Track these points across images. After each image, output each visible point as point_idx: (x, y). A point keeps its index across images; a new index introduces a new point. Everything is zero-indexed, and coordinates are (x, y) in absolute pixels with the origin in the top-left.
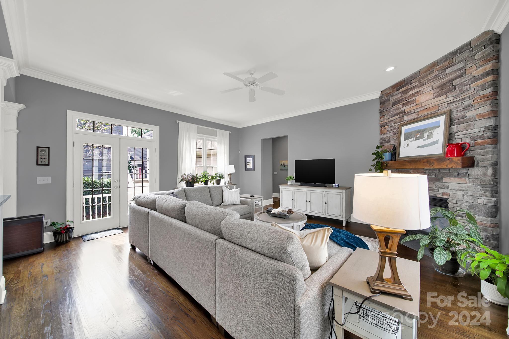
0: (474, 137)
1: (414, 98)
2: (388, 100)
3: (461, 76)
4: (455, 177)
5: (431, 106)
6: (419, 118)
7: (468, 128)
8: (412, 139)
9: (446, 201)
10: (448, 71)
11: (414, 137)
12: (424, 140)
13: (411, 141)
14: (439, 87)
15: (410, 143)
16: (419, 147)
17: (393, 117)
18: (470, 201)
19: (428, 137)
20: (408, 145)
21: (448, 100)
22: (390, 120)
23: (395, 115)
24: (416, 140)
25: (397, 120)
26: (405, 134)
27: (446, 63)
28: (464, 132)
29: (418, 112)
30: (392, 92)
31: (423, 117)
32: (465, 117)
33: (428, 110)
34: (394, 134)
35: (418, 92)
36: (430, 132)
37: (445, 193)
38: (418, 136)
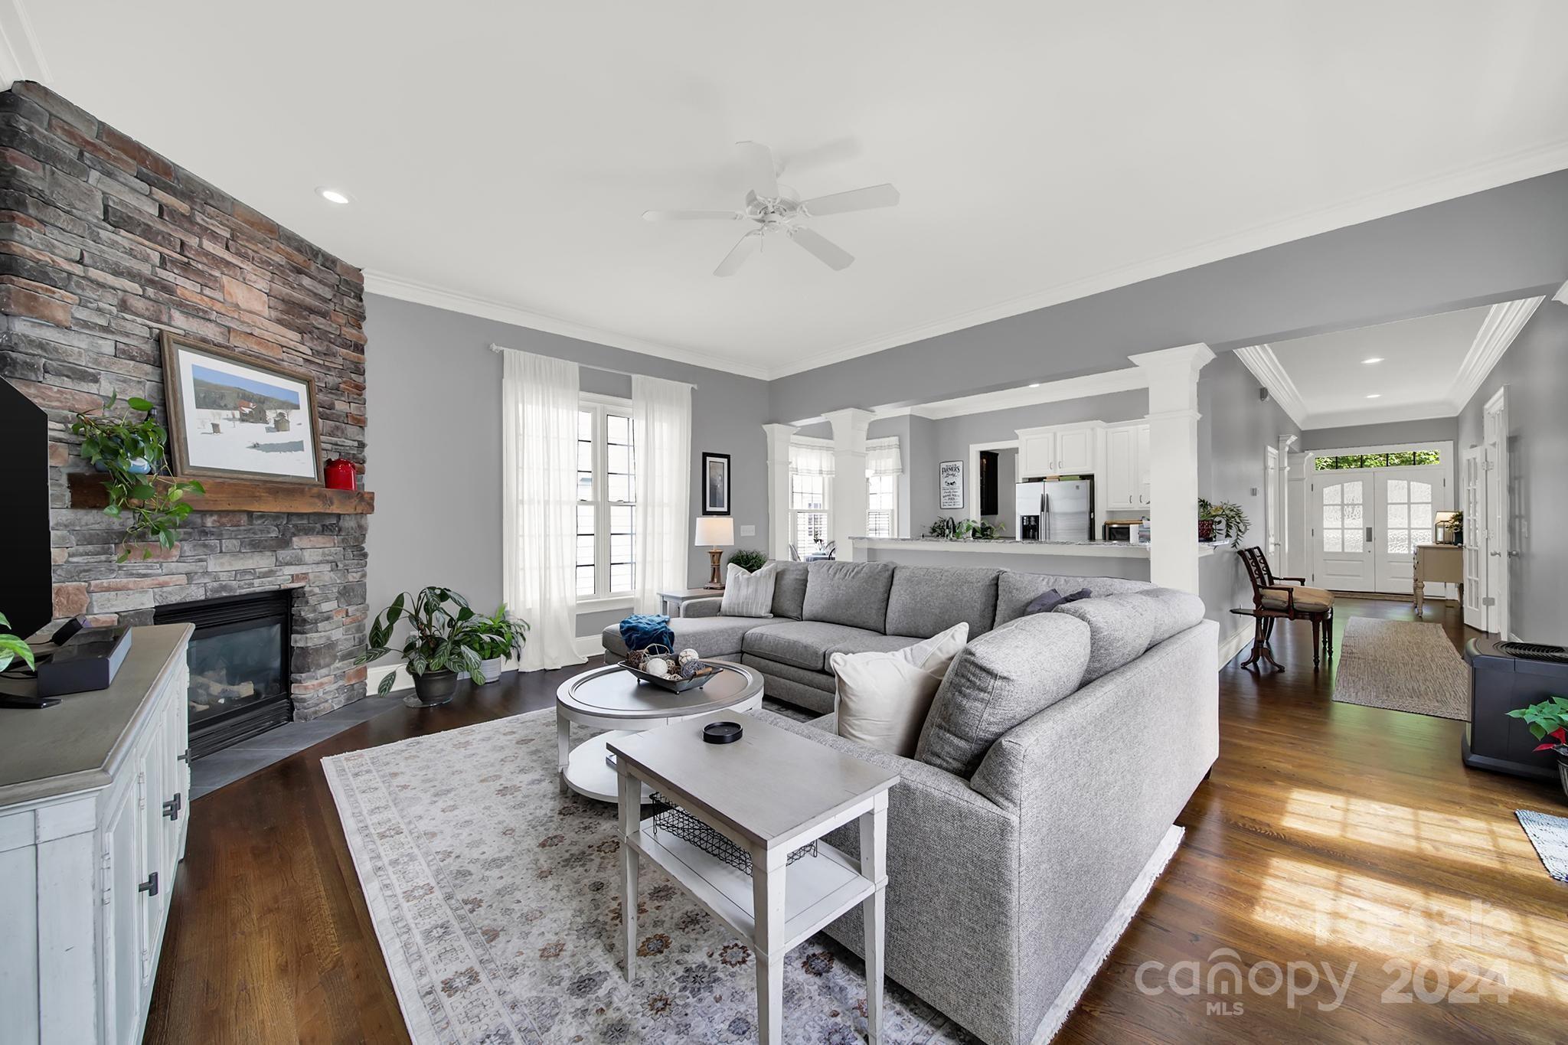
0: (344, 454)
1: (214, 273)
3: (323, 315)
4: (318, 533)
5: (266, 336)
6: (227, 347)
7: (336, 432)
8: (229, 413)
9: (290, 595)
11: (235, 409)
12: (267, 430)
13: (229, 420)
14: (283, 300)
15: (224, 425)
16: (256, 446)
17: (115, 273)
18: (339, 581)
19: (278, 426)
20: (214, 427)
21: (302, 348)
23: (128, 275)
24: (242, 420)
26: (195, 382)
28: (333, 440)
29: (229, 329)
30: (116, 159)
31: (244, 353)
32: (331, 407)
33: (259, 344)
34: (121, 353)
35: (228, 264)
36: (280, 413)
37: (297, 575)
38: (247, 410)
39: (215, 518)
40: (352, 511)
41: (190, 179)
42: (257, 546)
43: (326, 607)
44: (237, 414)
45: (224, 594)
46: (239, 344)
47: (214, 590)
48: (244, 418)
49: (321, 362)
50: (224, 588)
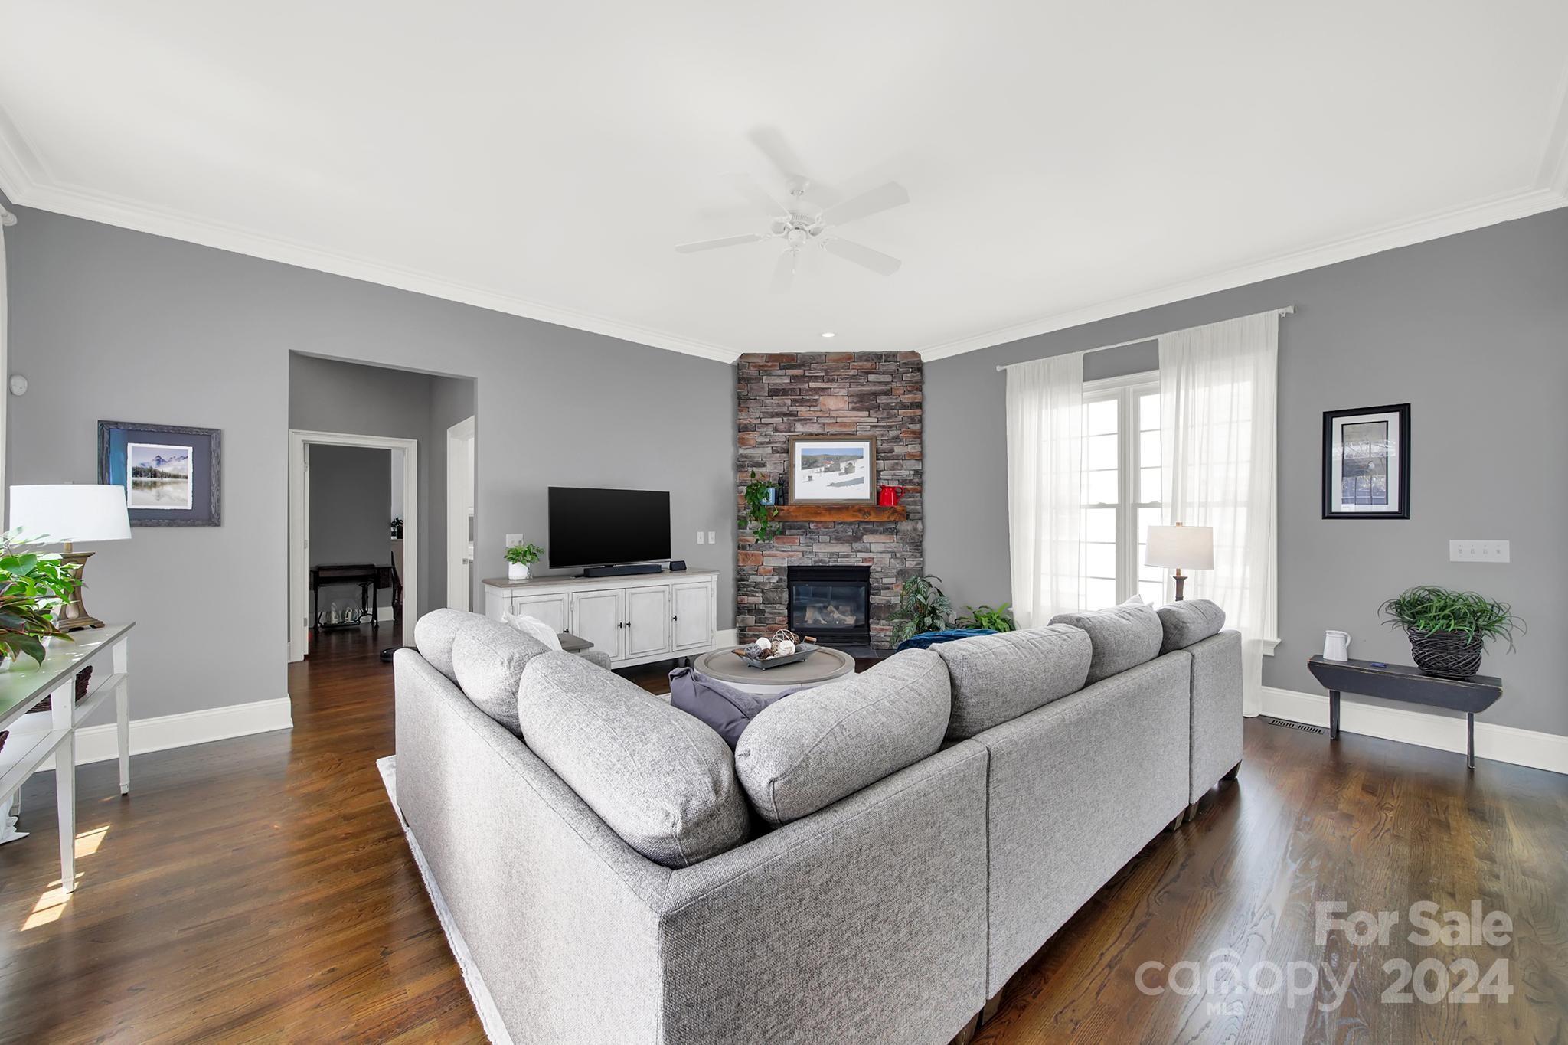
0: (903, 481)
1: (817, 397)
2: (759, 379)
3: (886, 393)
4: (881, 534)
5: (845, 420)
6: (822, 434)
7: (896, 467)
8: (818, 469)
9: (869, 570)
10: (872, 378)
11: (822, 466)
12: (840, 474)
13: (818, 472)
14: (857, 395)
15: (814, 476)
16: (833, 485)
17: (772, 417)
18: (897, 565)
19: (847, 471)
20: (810, 478)
21: (870, 420)
22: (763, 421)
23: (777, 415)
24: (825, 472)
25: (782, 427)
26: (803, 457)
27: (868, 365)
28: (892, 472)
29: (824, 424)
30: (770, 367)
31: (832, 434)
32: (892, 451)
33: (841, 426)
34: (774, 451)
35: (823, 389)
36: (850, 463)
37: (866, 559)
38: (828, 466)
39: (814, 524)
40: (886, 519)
41: (804, 356)
42: (839, 540)
43: (886, 581)
44: (823, 469)
45: (820, 564)
46: (830, 430)
47: (816, 562)
48: (827, 470)
49: (885, 424)
50: (821, 561)
